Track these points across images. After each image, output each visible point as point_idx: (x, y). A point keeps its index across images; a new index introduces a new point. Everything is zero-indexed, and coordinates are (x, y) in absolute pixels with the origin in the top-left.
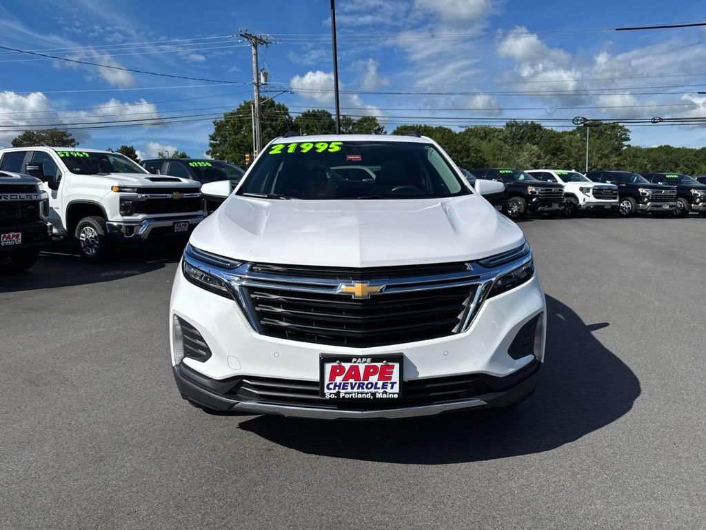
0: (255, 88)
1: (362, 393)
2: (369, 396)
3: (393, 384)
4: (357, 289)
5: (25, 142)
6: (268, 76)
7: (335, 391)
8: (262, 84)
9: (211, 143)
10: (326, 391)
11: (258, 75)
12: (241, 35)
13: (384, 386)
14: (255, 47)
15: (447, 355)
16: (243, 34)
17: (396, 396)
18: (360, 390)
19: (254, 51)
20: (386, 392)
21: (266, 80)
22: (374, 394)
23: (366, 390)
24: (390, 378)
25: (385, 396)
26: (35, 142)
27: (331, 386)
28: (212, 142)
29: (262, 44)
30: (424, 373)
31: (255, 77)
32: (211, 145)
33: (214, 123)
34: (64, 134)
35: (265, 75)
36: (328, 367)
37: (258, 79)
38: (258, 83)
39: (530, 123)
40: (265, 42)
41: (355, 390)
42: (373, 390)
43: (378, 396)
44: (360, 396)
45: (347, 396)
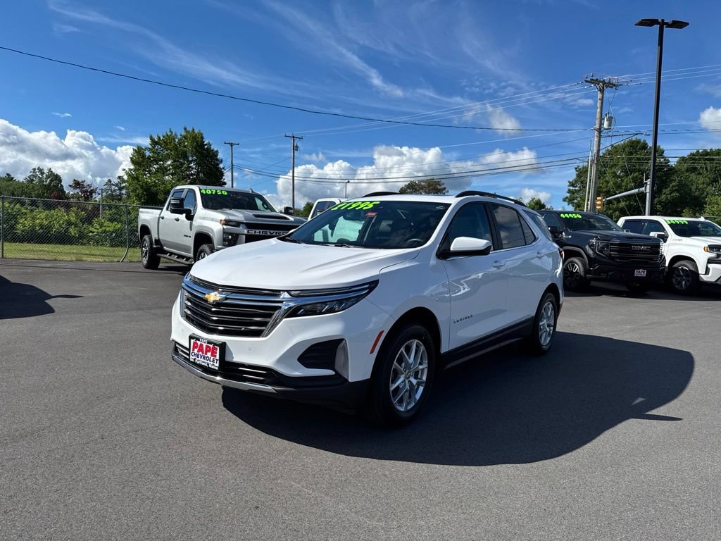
0: (596, 133)
1: (204, 362)
2: (207, 365)
3: (216, 360)
5: (409, 190)
6: (613, 120)
7: (194, 358)
8: (605, 129)
9: (569, 190)
10: (191, 356)
11: (602, 119)
12: (586, 81)
13: (213, 360)
14: (602, 91)
15: (251, 350)
16: (589, 80)
17: (217, 368)
19: (600, 95)
20: (213, 365)
21: (610, 125)
22: (209, 364)
24: (215, 356)
26: (416, 190)
27: (193, 354)
28: (571, 188)
29: (612, 87)
30: (237, 358)
31: (597, 122)
32: (569, 191)
33: (576, 169)
34: (438, 183)
35: (610, 119)
36: (192, 341)
37: (601, 124)
38: (600, 128)
40: (614, 85)
41: (201, 359)
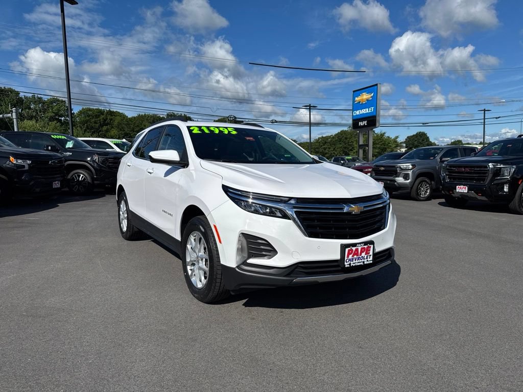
1: (359, 262)
2: (362, 264)
3: (370, 256)
4: (355, 209)
7: (349, 263)
10: (346, 263)
13: (367, 257)
17: (371, 262)
18: (358, 261)
20: (367, 261)
22: (364, 262)
23: (360, 261)
24: (369, 253)
25: (368, 263)
27: (347, 261)
36: (347, 250)
39: (183, 115)
41: (356, 261)
42: (363, 260)
43: (365, 263)
44: (359, 264)
45: (354, 265)
